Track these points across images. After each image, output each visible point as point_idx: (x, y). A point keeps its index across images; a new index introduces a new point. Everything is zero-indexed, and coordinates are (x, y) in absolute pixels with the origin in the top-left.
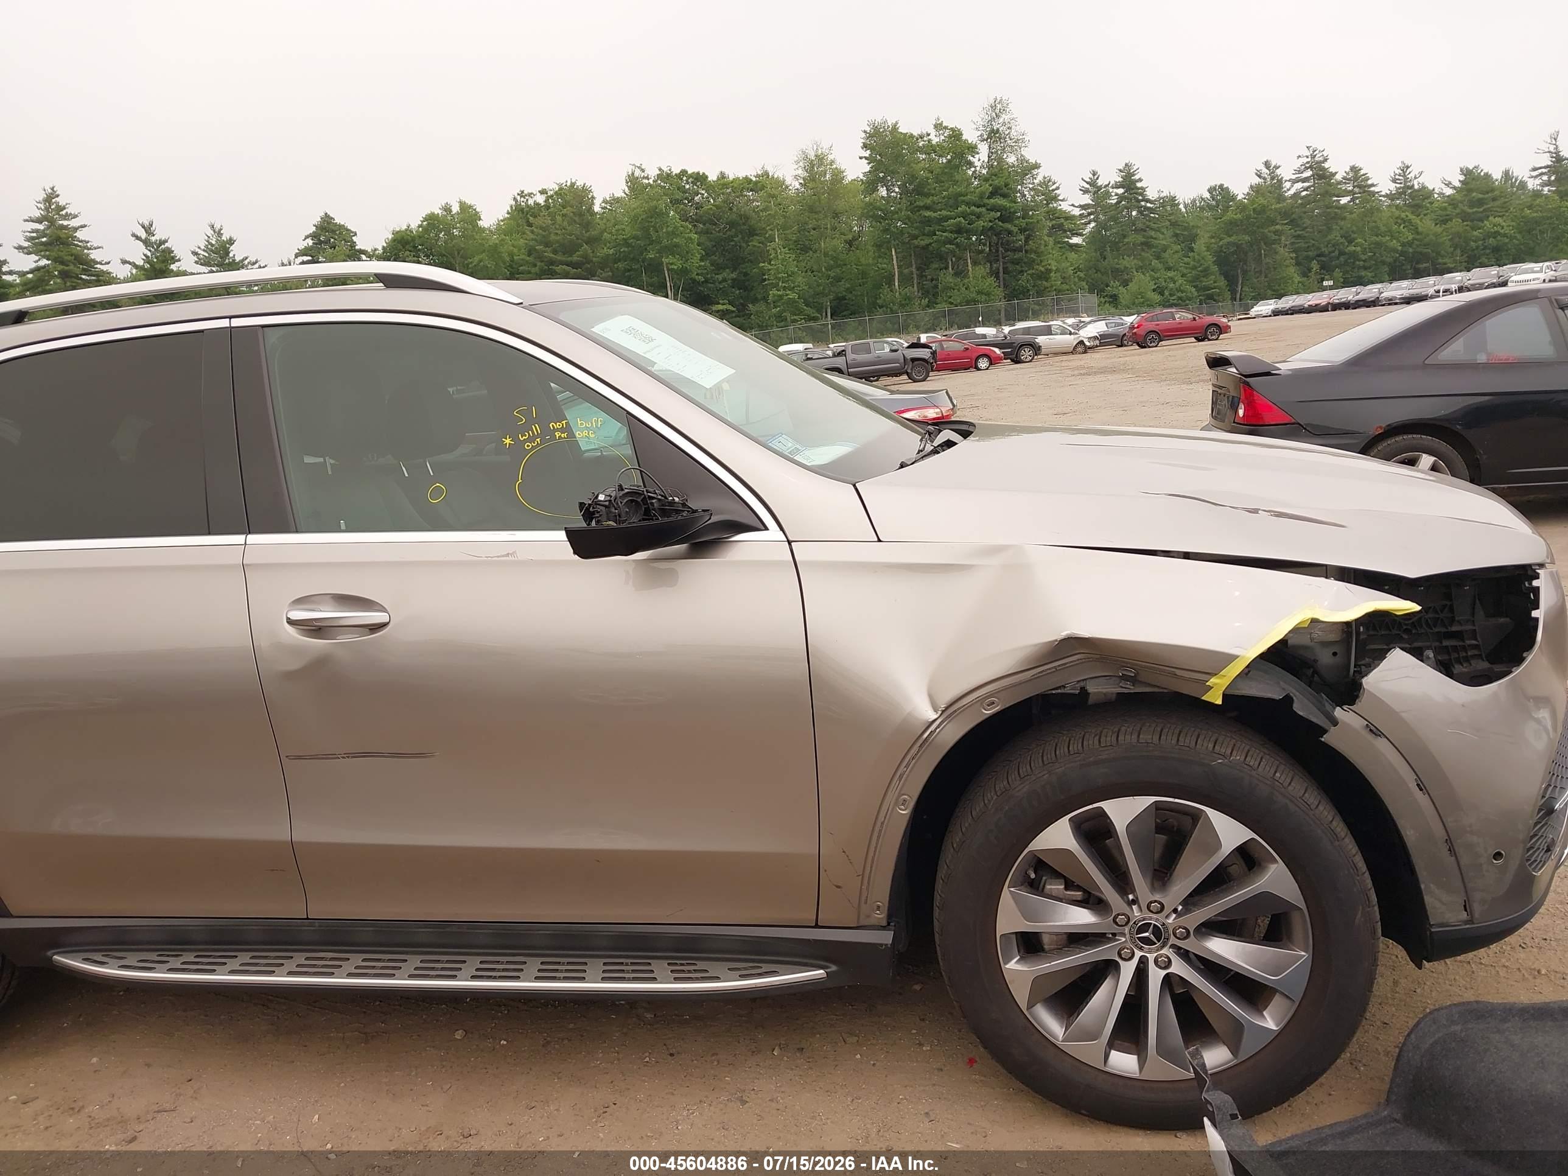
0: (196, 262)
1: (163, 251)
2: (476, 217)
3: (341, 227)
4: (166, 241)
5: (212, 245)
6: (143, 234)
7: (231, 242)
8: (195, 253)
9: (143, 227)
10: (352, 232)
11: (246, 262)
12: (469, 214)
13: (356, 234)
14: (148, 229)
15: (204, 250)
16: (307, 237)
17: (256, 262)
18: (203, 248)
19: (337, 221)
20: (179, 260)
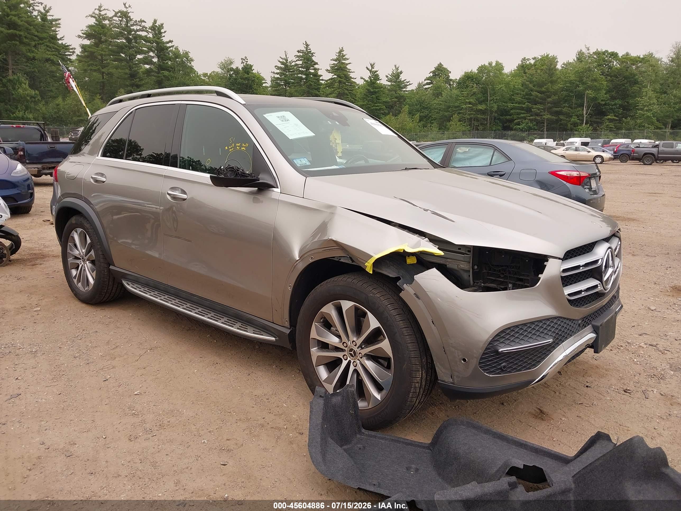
0: (387, 80)
1: (376, 75)
2: (502, 68)
3: (445, 69)
4: (377, 71)
5: (394, 74)
6: (370, 68)
7: (401, 73)
8: (387, 76)
9: (371, 65)
10: (449, 71)
11: (405, 82)
12: (499, 67)
13: (450, 73)
14: (372, 66)
15: (390, 76)
16: (431, 72)
17: (409, 82)
18: (390, 74)
19: (444, 66)
20: (381, 80)
